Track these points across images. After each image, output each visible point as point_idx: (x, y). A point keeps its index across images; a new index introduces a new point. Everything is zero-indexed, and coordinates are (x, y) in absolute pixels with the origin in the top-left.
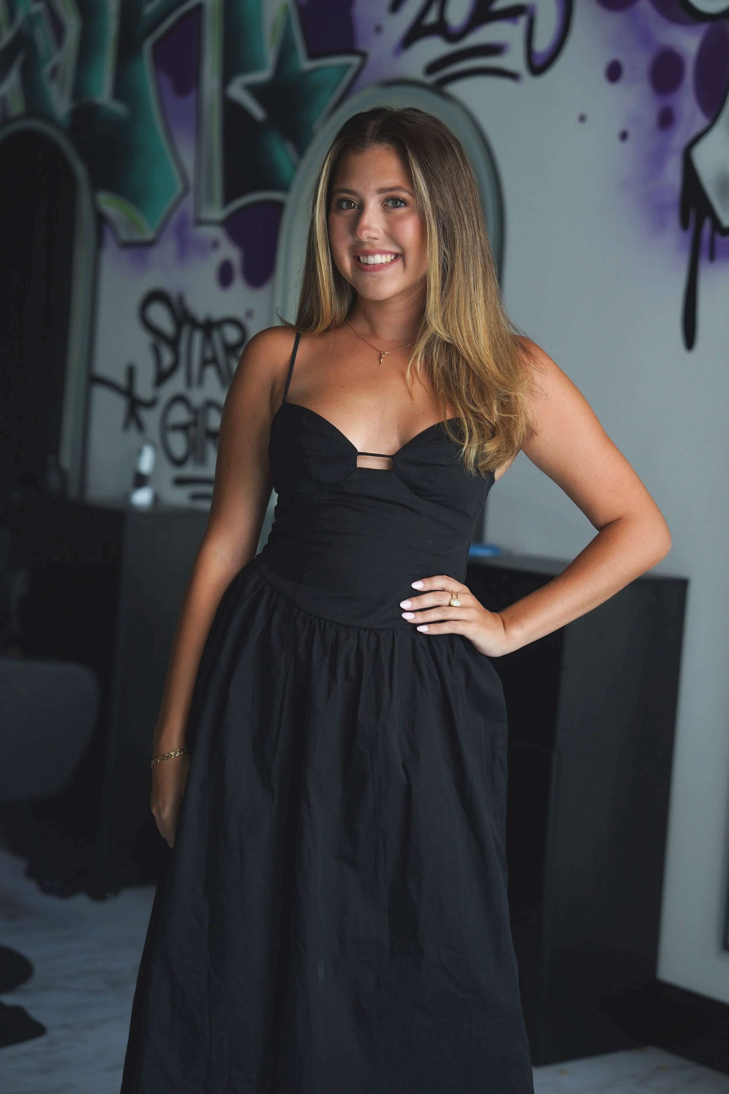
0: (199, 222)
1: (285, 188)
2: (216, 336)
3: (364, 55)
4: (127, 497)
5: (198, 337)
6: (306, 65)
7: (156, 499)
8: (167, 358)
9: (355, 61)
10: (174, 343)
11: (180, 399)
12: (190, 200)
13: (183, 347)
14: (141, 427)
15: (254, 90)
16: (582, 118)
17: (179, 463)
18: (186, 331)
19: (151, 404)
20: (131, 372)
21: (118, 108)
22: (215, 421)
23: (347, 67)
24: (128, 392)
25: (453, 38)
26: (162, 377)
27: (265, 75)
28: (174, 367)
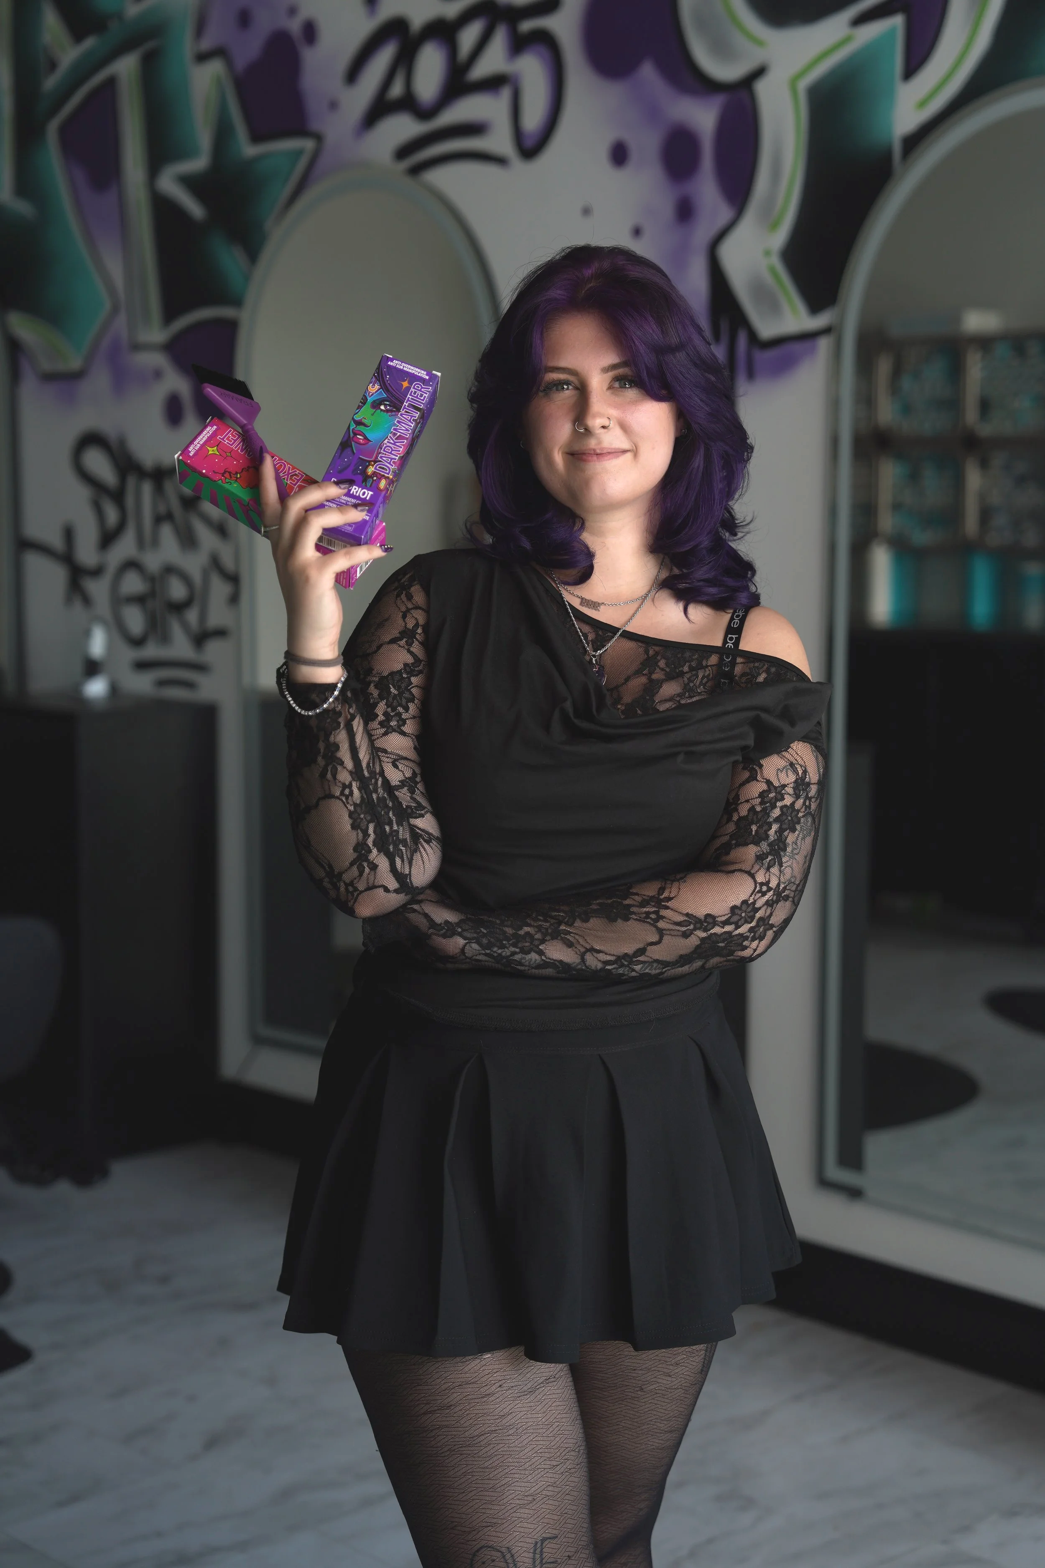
0: (136, 347)
1: (237, 302)
2: (169, 487)
3: (319, 138)
4: (78, 689)
5: (147, 488)
6: (249, 150)
7: (114, 690)
8: (112, 515)
9: (308, 144)
10: (118, 496)
11: (131, 565)
12: (121, 320)
13: (130, 501)
14: (87, 601)
15: (190, 182)
16: (587, 211)
17: (138, 642)
18: (131, 482)
19: (97, 572)
20: (69, 534)
21: (23, 208)
22: (177, 590)
23: (299, 153)
24: (67, 558)
25: (424, 114)
26: (108, 539)
27: (199, 164)
28: (121, 526)
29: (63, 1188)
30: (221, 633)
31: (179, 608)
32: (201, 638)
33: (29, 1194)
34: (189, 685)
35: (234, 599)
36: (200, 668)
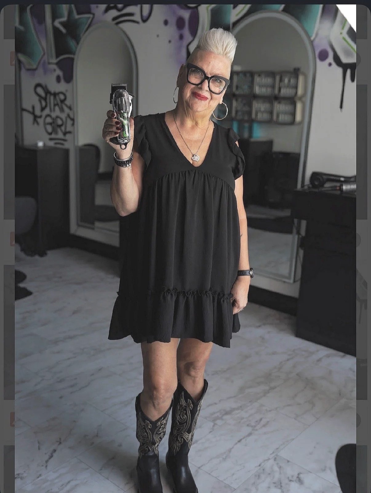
0: (49, 63)
1: (74, 54)
2: (57, 97)
3: (94, 14)
4: (36, 144)
5: (52, 97)
6: (77, 17)
7: (45, 144)
8: (44, 104)
9: (91, 16)
10: (45, 99)
11: (48, 116)
12: (46, 56)
13: (48, 101)
14: (38, 124)
15: (61, 23)
16: (158, 36)
17: (50, 134)
18: (48, 95)
19: (40, 117)
20: (33, 108)
21: (22, 28)
22: (60, 122)
23: (89, 18)
24: (33, 113)
25: (119, 10)
26: (43, 109)
27: (65, 19)
28: (46, 106)
29: (37, 257)
30: (70, 132)
31: (60, 126)
32: (65, 134)
33: (29, 258)
34: (62, 144)
35: (73, 124)
36: (65, 140)
